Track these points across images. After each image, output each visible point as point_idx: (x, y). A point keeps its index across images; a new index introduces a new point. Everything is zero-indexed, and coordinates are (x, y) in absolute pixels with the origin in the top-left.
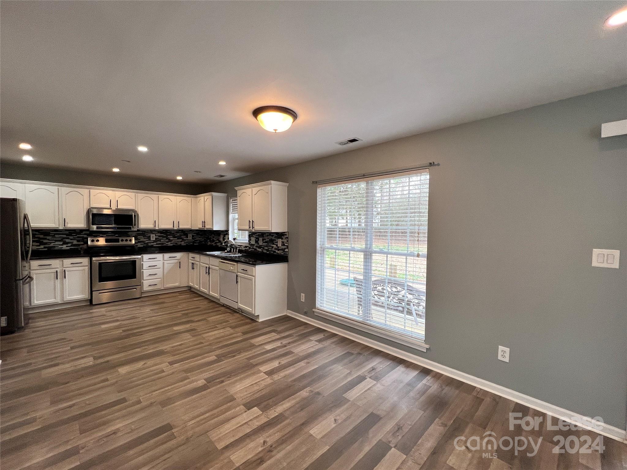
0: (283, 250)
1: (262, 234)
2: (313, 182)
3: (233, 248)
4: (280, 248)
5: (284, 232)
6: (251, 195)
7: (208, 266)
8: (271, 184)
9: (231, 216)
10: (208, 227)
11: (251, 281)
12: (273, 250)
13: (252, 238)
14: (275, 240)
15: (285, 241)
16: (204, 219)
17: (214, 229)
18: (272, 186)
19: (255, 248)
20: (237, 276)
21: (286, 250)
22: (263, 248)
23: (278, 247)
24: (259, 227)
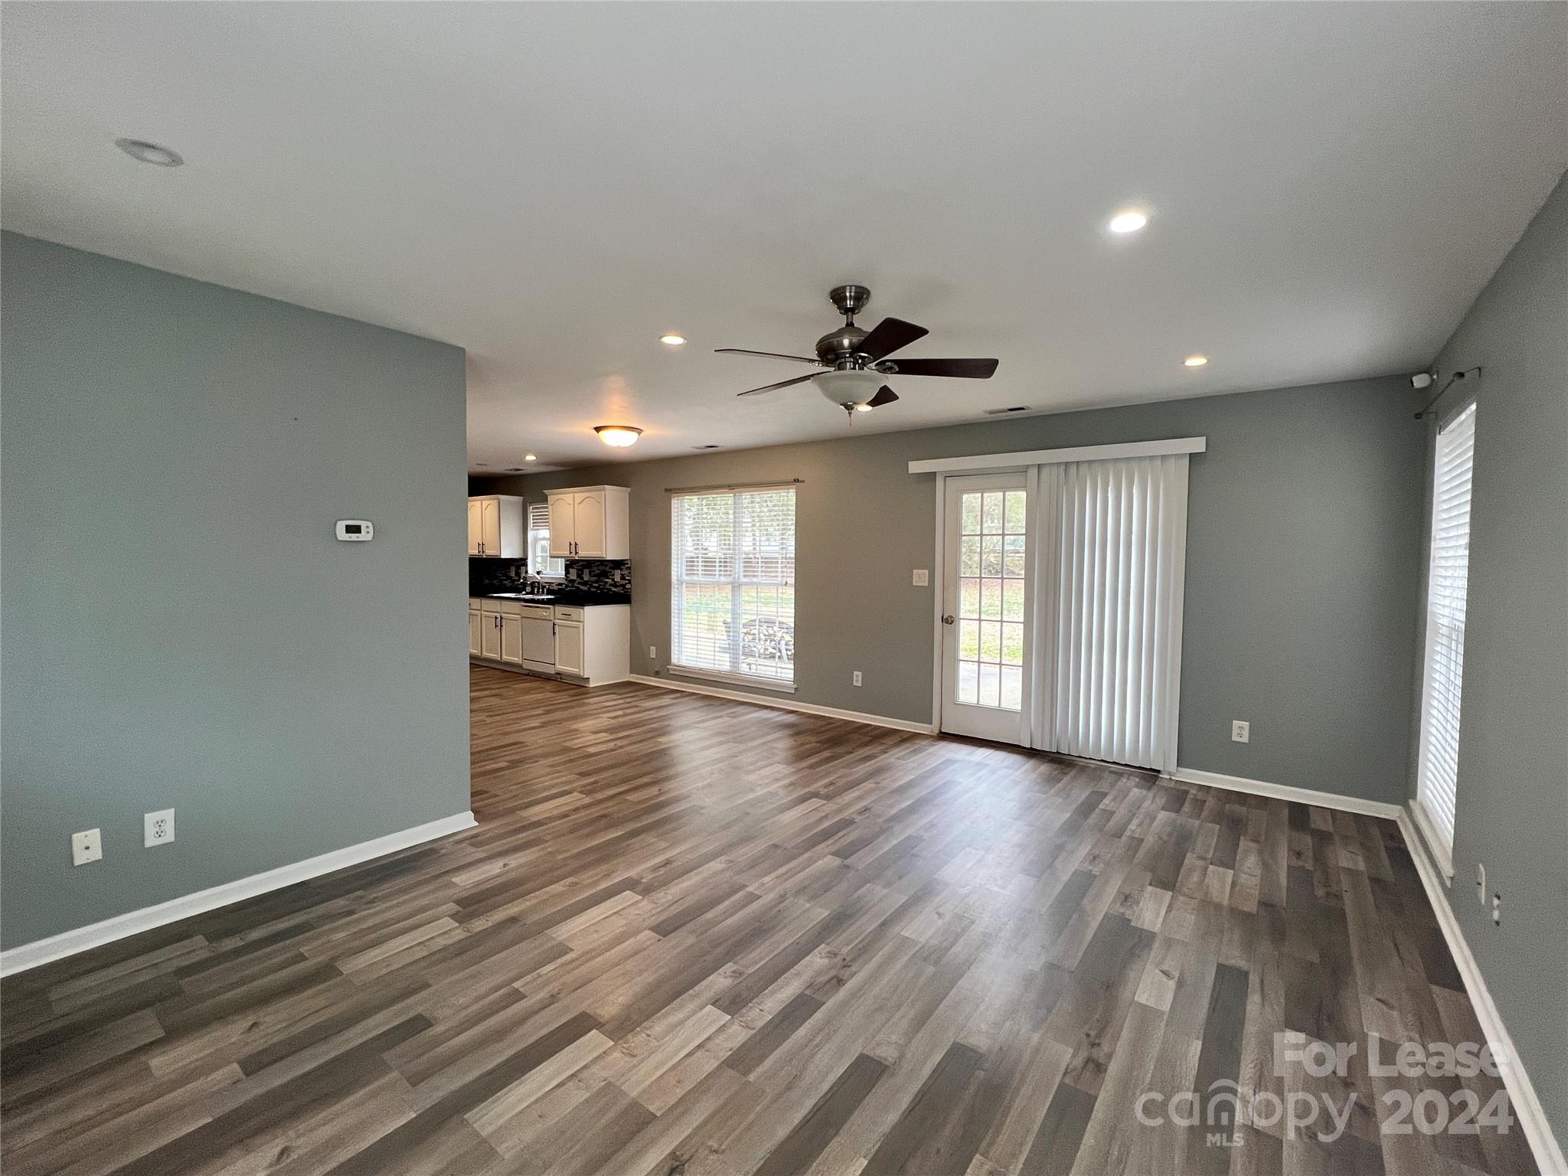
0: (623, 586)
1: (588, 564)
2: (666, 490)
3: (536, 587)
4: (618, 584)
5: (625, 560)
6: (572, 505)
7: (498, 615)
8: (604, 490)
9: (531, 534)
10: (490, 552)
11: (577, 629)
12: (608, 586)
13: (571, 570)
14: (611, 572)
15: (626, 572)
16: (480, 539)
17: (503, 557)
18: (607, 492)
19: (576, 585)
20: (554, 624)
21: (628, 586)
22: (591, 586)
23: (616, 582)
24: (585, 553)
